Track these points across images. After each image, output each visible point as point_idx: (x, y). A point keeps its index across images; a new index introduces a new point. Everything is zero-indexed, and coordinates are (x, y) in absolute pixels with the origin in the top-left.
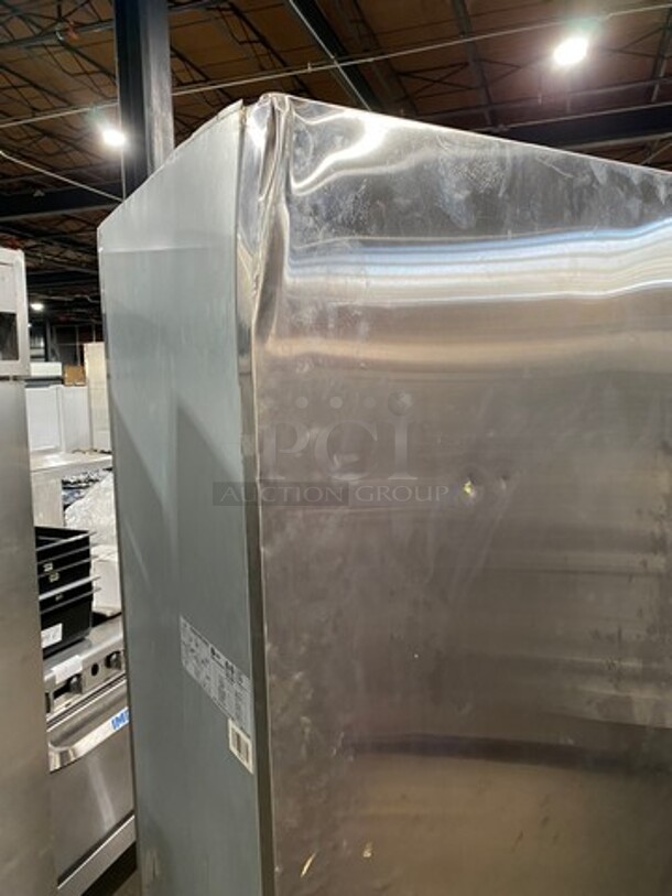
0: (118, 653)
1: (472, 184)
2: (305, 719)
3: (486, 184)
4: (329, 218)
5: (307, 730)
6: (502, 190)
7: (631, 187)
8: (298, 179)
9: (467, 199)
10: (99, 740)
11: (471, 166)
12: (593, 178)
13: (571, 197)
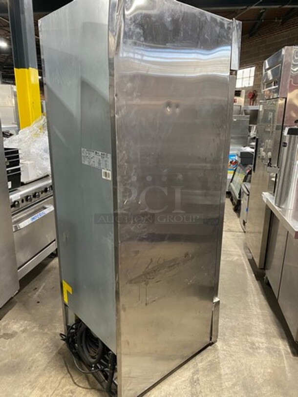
0: (30, 196)
1: (173, 16)
2: (126, 164)
3: (176, 16)
4: (134, 22)
5: (126, 167)
6: (181, 19)
7: (217, 23)
8: (128, 9)
9: (171, 21)
10: (28, 224)
11: (172, 10)
12: (206, 19)
13: (200, 23)
